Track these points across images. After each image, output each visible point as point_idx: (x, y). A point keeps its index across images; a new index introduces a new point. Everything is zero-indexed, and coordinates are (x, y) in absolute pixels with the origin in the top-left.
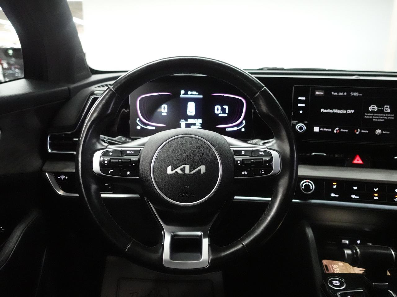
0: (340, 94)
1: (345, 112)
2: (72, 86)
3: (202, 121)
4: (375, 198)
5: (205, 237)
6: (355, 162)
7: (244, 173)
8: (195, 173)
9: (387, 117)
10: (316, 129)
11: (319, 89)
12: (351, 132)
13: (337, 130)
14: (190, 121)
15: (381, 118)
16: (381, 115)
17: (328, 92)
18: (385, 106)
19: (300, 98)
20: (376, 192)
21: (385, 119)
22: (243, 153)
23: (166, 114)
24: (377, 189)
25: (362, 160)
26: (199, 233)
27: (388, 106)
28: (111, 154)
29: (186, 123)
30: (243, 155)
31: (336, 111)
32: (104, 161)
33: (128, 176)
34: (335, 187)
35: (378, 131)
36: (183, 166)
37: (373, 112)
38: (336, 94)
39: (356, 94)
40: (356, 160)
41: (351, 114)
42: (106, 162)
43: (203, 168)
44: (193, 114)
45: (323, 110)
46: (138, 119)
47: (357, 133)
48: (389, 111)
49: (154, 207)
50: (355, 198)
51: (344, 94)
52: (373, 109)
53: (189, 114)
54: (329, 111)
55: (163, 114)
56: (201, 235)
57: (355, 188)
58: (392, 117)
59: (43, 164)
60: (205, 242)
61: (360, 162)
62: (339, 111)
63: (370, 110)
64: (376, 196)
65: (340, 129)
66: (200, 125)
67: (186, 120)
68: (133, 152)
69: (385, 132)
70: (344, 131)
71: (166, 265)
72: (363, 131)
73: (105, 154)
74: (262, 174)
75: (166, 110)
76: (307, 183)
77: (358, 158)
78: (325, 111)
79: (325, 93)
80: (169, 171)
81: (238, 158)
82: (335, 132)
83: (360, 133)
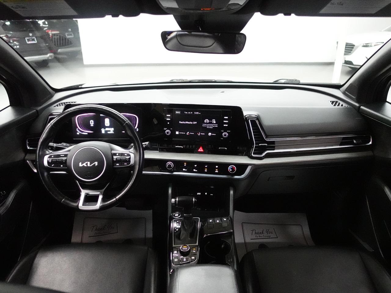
0: (189, 113)
1: (192, 123)
2: (39, 108)
3: (114, 129)
4: (205, 171)
5: (101, 195)
6: (199, 150)
7: (118, 164)
8: (92, 166)
9: (214, 126)
10: (177, 133)
11: (178, 110)
12: (196, 134)
13: (188, 133)
14: (107, 129)
15: (211, 127)
16: (211, 125)
17: (182, 112)
18: (213, 120)
19: (167, 115)
20: (206, 168)
21: (213, 127)
22: (117, 154)
23: (93, 126)
24: (207, 166)
25: (203, 149)
26: (98, 193)
27: (215, 120)
28: (53, 157)
29: (105, 131)
30: (117, 156)
31: (187, 122)
32: (49, 160)
33: (62, 167)
34: (185, 165)
35: (210, 134)
36: (86, 163)
37: (206, 123)
38: (187, 113)
39: (198, 113)
40: (200, 149)
41: (195, 124)
42: (50, 161)
43: (96, 163)
44: (108, 125)
45: (180, 122)
46: (77, 129)
47: (199, 135)
48: (215, 122)
49: (79, 182)
50: (195, 171)
51: (191, 113)
52: (206, 121)
53: (106, 125)
54: (183, 122)
55: (91, 126)
56: (99, 194)
57: (196, 166)
58: (217, 126)
59: (26, 155)
60: (101, 197)
61: (202, 150)
62: (189, 123)
63: (205, 122)
64: (206, 170)
65: (189, 133)
66: (113, 131)
67: (105, 129)
68: (64, 155)
69: (213, 134)
70: (192, 133)
71: (80, 208)
72: (202, 134)
73: (50, 157)
74: (126, 165)
75: (93, 123)
76: (170, 164)
77: (201, 148)
78: (181, 123)
79: (181, 113)
80: (80, 165)
81: (115, 157)
82: (187, 134)
83: (200, 135)
